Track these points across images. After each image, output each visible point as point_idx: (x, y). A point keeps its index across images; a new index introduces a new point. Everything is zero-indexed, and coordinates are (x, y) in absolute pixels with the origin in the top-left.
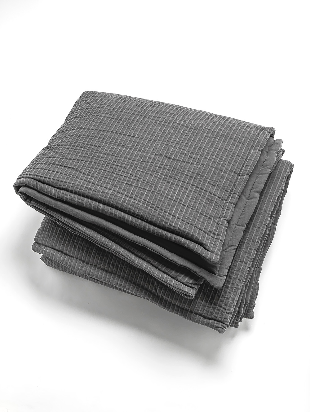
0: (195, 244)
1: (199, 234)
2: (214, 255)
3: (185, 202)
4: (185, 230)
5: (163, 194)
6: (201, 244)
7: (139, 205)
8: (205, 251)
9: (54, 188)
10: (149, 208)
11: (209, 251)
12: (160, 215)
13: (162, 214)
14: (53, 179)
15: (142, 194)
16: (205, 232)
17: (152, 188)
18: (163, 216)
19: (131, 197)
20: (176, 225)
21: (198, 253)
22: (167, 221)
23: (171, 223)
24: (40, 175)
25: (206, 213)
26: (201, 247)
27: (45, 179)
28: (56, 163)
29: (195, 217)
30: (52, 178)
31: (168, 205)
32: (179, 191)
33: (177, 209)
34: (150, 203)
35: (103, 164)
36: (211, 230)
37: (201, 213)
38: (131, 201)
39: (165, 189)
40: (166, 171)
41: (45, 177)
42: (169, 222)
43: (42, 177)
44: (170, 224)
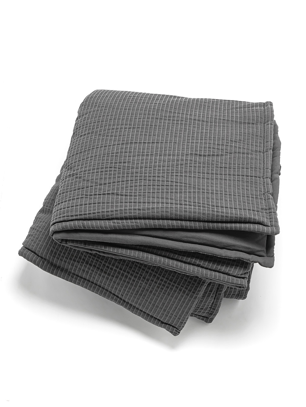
0: (254, 225)
1: (254, 215)
2: (274, 228)
3: (230, 192)
4: (241, 216)
5: (208, 192)
6: (259, 223)
7: (191, 208)
8: (265, 228)
9: (102, 221)
10: (202, 208)
11: (268, 226)
12: (214, 211)
13: (216, 210)
14: (98, 212)
15: (190, 198)
16: (258, 211)
17: (195, 189)
18: (217, 211)
19: (181, 204)
20: (232, 215)
21: (260, 232)
22: (223, 214)
23: (227, 215)
24: (83, 213)
25: (251, 195)
26: (261, 225)
27: (90, 215)
28: (93, 193)
29: (244, 202)
30: (96, 211)
31: (217, 199)
32: (221, 184)
33: (226, 200)
34: (200, 203)
35: (140, 180)
36: (262, 207)
37: (247, 197)
38: (182, 208)
39: (207, 186)
40: (202, 169)
41: (89, 214)
42: (225, 215)
43: (86, 214)
44: (226, 217)
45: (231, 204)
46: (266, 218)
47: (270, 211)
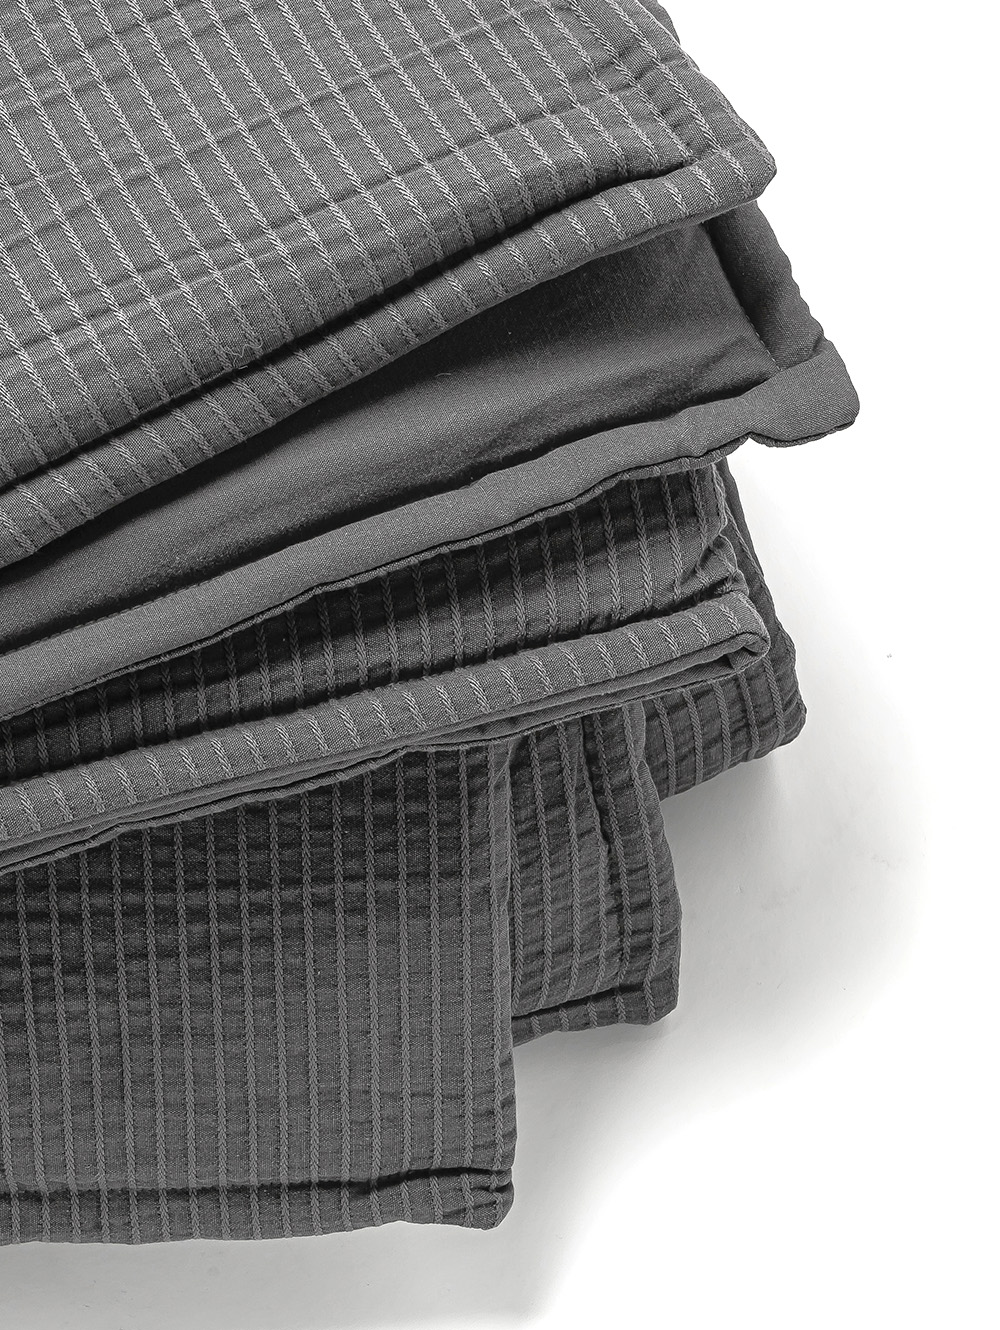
45: (362, 155)
46: (638, 118)
47: (636, 59)
